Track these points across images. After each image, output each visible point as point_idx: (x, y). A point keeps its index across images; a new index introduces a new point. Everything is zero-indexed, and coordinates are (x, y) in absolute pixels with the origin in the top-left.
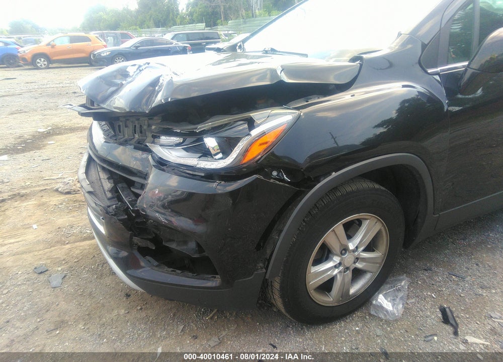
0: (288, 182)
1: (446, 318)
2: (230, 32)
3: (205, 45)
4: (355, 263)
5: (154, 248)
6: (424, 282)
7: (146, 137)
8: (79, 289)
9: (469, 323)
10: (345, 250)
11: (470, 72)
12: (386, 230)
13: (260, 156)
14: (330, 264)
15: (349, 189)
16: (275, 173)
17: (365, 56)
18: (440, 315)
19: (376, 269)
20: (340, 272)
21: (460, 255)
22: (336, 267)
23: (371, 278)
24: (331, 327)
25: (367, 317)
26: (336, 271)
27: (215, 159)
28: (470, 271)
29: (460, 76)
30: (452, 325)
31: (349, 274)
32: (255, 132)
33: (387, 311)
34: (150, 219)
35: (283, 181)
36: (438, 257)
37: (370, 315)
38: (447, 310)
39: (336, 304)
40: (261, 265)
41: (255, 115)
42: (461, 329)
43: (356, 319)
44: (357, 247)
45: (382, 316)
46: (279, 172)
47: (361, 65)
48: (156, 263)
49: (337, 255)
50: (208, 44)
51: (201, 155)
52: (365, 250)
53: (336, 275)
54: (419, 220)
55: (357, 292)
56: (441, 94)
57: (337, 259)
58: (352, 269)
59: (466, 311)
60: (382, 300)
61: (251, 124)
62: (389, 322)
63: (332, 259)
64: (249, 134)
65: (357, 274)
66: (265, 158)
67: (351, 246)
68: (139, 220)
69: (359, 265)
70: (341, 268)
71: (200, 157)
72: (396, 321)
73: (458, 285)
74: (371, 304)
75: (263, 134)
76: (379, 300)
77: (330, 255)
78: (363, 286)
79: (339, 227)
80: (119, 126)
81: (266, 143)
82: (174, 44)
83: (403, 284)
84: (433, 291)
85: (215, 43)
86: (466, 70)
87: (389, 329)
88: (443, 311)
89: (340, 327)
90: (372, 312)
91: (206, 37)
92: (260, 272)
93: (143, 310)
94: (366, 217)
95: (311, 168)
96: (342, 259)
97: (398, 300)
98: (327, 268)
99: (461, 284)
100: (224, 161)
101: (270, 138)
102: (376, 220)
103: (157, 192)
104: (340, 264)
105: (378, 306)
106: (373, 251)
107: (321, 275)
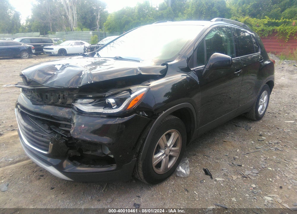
0: (147, 117)
1: (207, 172)
2: (58, 39)
3: (43, 46)
4: (169, 153)
5: (80, 155)
6: (194, 160)
7: (67, 100)
8: (21, 190)
9: (215, 173)
10: (166, 146)
11: (205, 69)
12: (180, 137)
13: (135, 106)
14: (161, 154)
15: (167, 119)
16: (141, 113)
17: (169, 63)
18: (204, 172)
19: (177, 155)
20: (164, 157)
21: (206, 148)
22: (163, 155)
23: (175, 159)
24: (161, 184)
25: (176, 178)
26: (163, 157)
27: (113, 108)
28: (211, 153)
29: (202, 71)
30: (209, 175)
31: (168, 157)
32: (132, 96)
33: (184, 173)
34: (79, 140)
35: (145, 116)
36: (197, 149)
37: (177, 176)
38: (206, 169)
39: (163, 173)
40: (134, 156)
41: (132, 88)
42: (213, 176)
43: (171, 179)
44: (170, 146)
45: (182, 176)
46: (142, 112)
47: (167, 67)
48: (79, 164)
49: (163, 149)
50: (45, 45)
51: (104, 107)
52: (173, 147)
53: (163, 159)
54: (192, 132)
55: (171, 166)
56: (196, 78)
57: (163, 151)
58: (169, 155)
59: (213, 169)
60: (181, 169)
61: (130, 92)
62: (185, 177)
63: (161, 152)
64: (130, 97)
65: (171, 157)
66: (137, 106)
67: (169, 145)
68: (70, 142)
69: (171, 153)
70: (165, 155)
71: (103, 108)
72: (188, 177)
73: (208, 159)
74: (177, 171)
75: (136, 96)
76: (180, 169)
77: (160, 150)
78: (173, 163)
79: (164, 136)
80: (47, 96)
81: (137, 100)
82: (22, 45)
83: (187, 161)
84: (199, 163)
85: (50, 45)
86: (204, 69)
87: (185, 181)
88: (205, 170)
89: (166, 184)
90: (178, 175)
91: (43, 42)
92: (134, 159)
93: (65, 194)
94: (174, 131)
95: (156, 110)
96: (165, 151)
97: (186, 168)
98: (159, 156)
99: (209, 159)
100: (118, 109)
101: (139, 98)
102: (177, 132)
103: (83, 126)
104: (164, 153)
105: (180, 171)
106: (176, 147)
107: (158, 159)
